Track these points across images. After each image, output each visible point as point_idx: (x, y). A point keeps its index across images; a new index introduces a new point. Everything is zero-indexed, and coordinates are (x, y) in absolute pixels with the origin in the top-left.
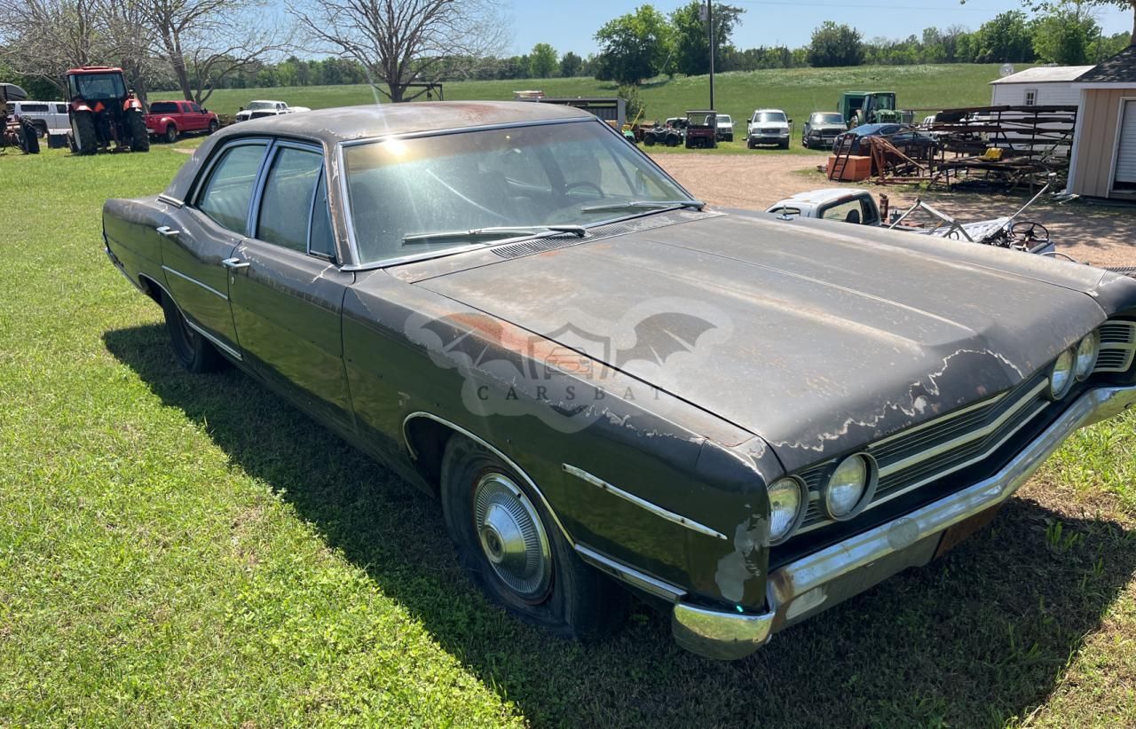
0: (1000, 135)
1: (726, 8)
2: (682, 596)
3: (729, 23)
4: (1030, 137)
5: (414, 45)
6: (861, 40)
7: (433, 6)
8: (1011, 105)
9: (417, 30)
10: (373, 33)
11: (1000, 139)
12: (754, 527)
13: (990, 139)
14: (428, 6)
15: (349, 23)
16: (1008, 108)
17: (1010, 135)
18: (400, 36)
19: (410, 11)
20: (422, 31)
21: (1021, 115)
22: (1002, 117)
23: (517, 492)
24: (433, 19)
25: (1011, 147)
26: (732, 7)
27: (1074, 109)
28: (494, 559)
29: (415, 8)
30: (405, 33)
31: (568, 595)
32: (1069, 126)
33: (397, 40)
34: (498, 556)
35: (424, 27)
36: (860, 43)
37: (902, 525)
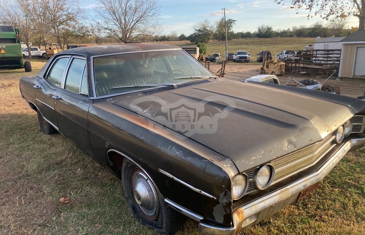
0: (317, 59)
1: (231, 20)
2: (202, 220)
3: (232, 24)
4: (326, 59)
5: (133, 30)
6: (273, 30)
7: (139, 18)
8: (320, 49)
9: (133, 26)
10: (119, 27)
11: (317, 60)
12: (227, 195)
13: (314, 60)
14: (137, 18)
15: (112, 24)
16: (319, 50)
17: (320, 59)
18: (128, 28)
19: (132, 20)
20: (135, 26)
21: (323, 52)
22: (317, 53)
23: (146, 178)
24: (139, 22)
25: (320, 62)
26: (233, 19)
27: (340, 50)
28: (139, 203)
29: (133, 19)
30: (130, 27)
31: (164, 217)
32: (339, 56)
33: (127, 29)
34: (140, 202)
35: (136, 25)
36: (273, 31)
37: (284, 191)
